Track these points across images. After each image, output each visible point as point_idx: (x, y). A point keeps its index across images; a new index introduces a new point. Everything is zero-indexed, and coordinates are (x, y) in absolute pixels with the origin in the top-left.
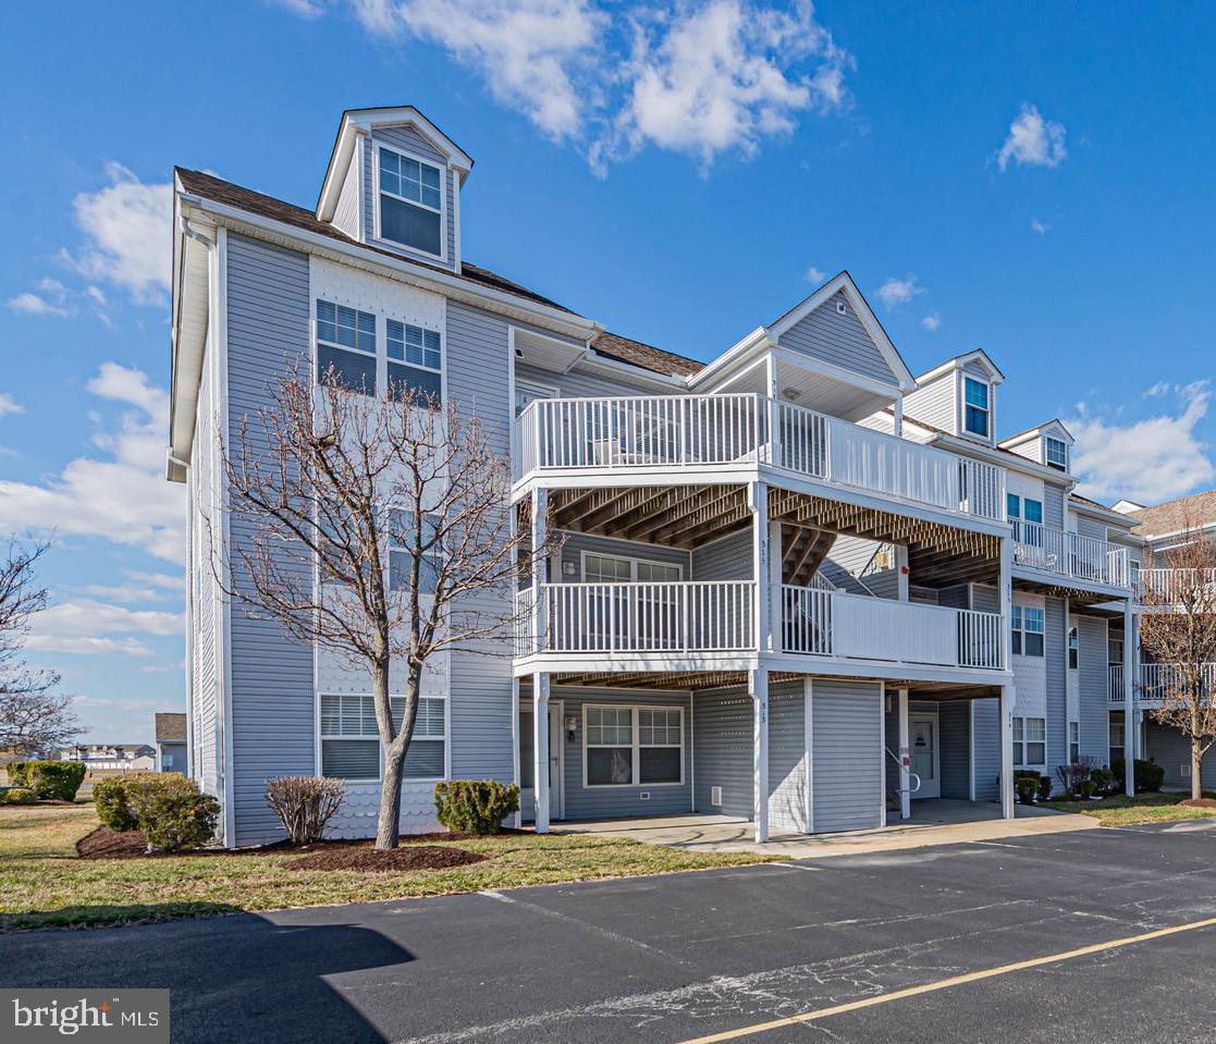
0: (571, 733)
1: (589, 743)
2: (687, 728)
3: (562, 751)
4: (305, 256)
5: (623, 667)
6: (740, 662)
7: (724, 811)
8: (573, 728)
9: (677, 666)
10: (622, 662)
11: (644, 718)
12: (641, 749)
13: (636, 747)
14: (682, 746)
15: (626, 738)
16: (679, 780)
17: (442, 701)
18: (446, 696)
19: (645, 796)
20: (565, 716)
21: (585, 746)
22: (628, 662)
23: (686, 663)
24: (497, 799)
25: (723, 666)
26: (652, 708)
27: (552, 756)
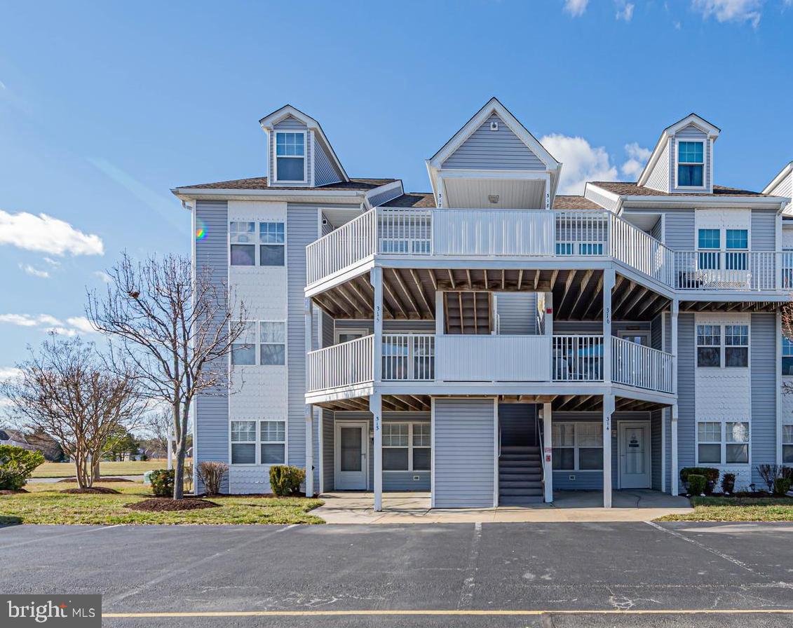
1: (383, 445)
3: (368, 450)
4: (225, 202)
6: (367, 390)
12: (414, 449)
13: (411, 447)
15: (407, 442)
17: (284, 422)
18: (286, 420)
19: (417, 478)
26: (421, 423)
27: (363, 453)
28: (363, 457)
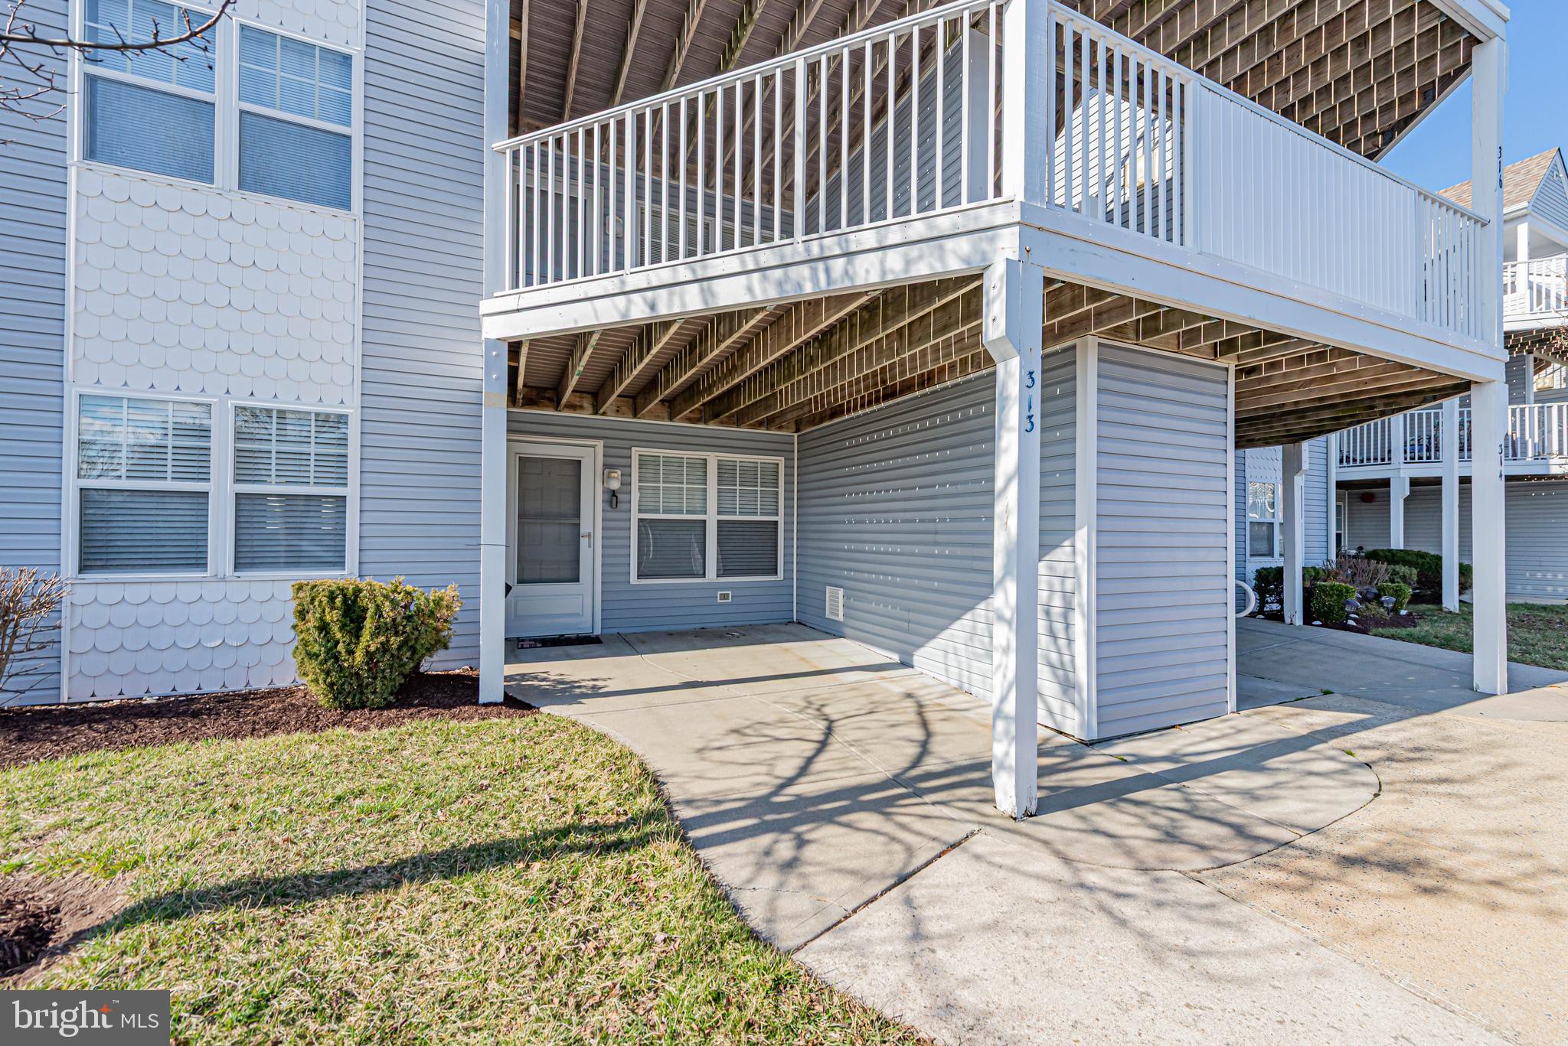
0: (614, 493)
1: (640, 511)
2: (788, 491)
3: (600, 523)
5: (653, 307)
6: (963, 245)
7: (848, 631)
8: (615, 485)
9: (780, 284)
10: (649, 294)
11: (725, 473)
12: (719, 523)
13: (712, 518)
14: (780, 519)
15: (699, 505)
16: (775, 572)
17: (342, 420)
18: (353, 408)
19: (725, 597)
20: (605, 466)
21: (635, 516)
22: (663, 292)
23: (805, 270)
24: (377, 631)
25: (908, 263)
26: (738, 457)
27: (583, 530)
28: (584, 542)
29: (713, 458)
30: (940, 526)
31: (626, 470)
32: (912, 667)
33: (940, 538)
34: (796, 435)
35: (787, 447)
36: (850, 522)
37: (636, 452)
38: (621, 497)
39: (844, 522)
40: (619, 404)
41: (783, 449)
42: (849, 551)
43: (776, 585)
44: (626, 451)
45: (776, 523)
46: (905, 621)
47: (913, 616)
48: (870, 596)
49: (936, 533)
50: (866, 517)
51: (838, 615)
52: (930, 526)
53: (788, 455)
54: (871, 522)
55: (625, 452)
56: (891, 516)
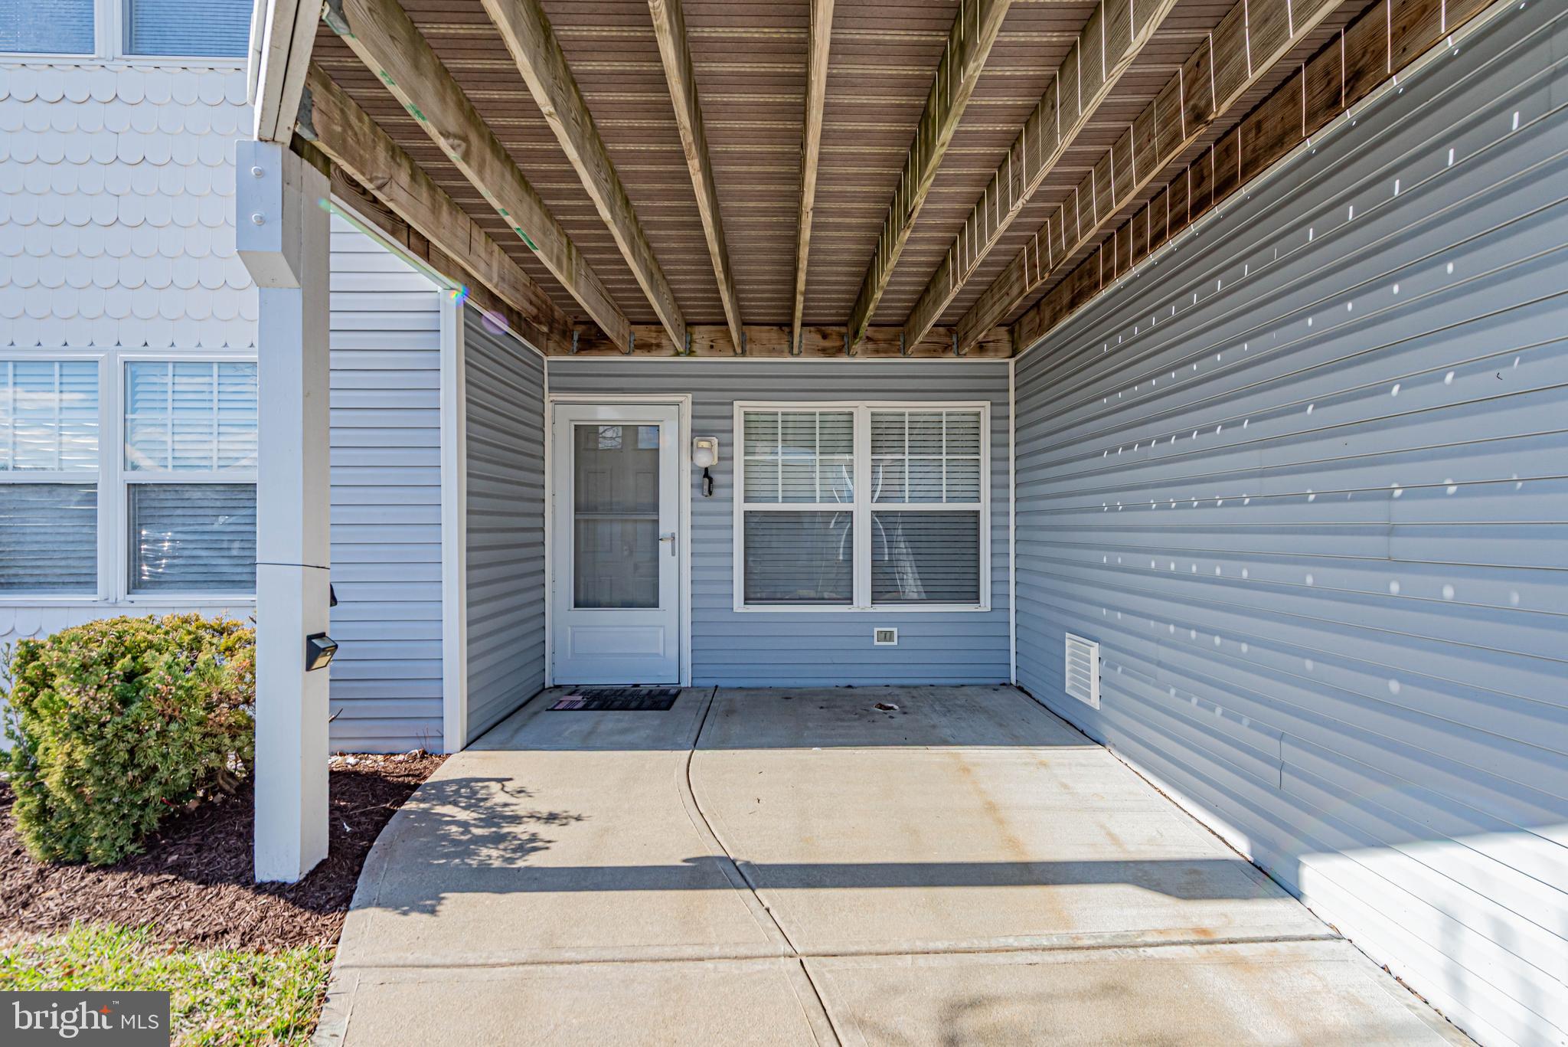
0: (706, 474)
1: (747, 499)
2: (997, 458)
3: (687, 519)
7: (1108, 732)
8: (709, 460)
11: (884, 437)
12: (875, 515)
13: (863, 510)
14: (984, 507)
16: (975, 598)
17: (251, 372)
19: (887, 636)
20: (695, 432)
21: (740, 507)
26: (906, 407)
27: (664, 530)
28: (664, 547)
29: (863, 412)
30: (1405, 511)
31: (725, 437)
32: (1298, 896)
33: (1400, 546)
34: (1012, 362)
35: (997, 384)
36: (1113, 509)
37: (739, 409)
38: (718, 478)
39: (1100, 510)
40: (713, 336)
41: (989, 388)
42: (1111, 568)
43: (980, 619)
44: (726, 408)
45: (976, 514)
46: (1268, 760)
47: (1292, 754)
48: (1161, 671)
49: (1390, 531)
50: (1152, 497)
51: (1088, 695)
52: (1372, 512)
53: (998, 397)
54: (1164, 506)
55: (723, 410)
56: (1216, 491)
